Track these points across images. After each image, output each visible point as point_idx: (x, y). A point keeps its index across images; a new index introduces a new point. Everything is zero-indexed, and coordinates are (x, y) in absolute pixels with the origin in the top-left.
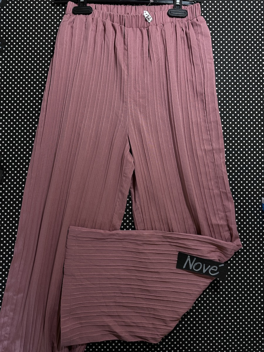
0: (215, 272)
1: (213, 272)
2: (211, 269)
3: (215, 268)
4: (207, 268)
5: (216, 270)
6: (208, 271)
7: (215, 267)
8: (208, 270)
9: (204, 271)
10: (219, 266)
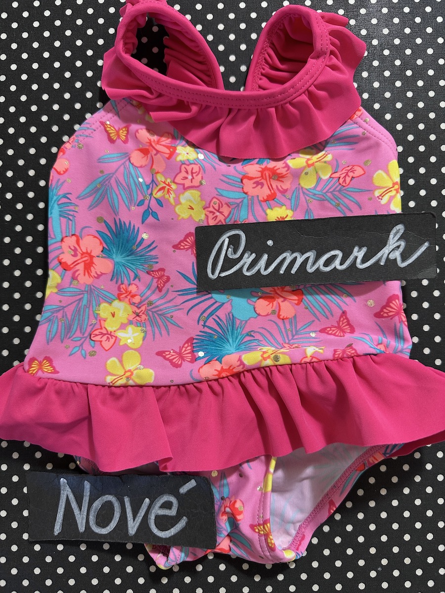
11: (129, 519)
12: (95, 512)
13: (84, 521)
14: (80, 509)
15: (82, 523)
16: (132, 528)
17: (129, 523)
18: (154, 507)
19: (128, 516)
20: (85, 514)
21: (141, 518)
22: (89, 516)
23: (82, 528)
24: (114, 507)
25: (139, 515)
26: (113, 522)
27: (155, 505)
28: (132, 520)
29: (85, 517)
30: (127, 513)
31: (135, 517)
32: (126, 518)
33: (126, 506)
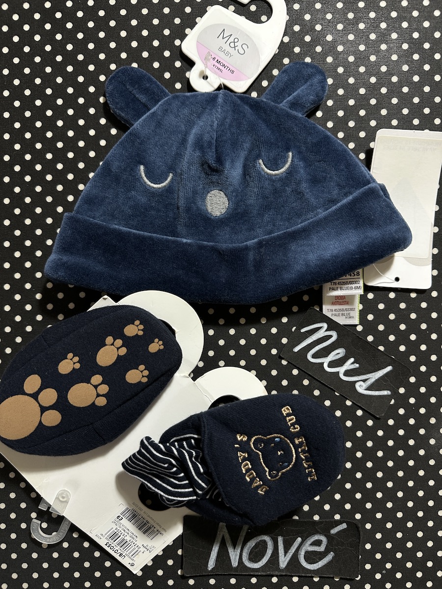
0: (322, 556)
1: (312, 557)
3: (318, 543)
4: (293, 550)
5: (322, 549)
6: (295, 558)
7: (316, 537)
9: (283, 561)
10: (334, 531)
11: (280, 555)
12: (248, 550)
14: (234, 550)
15: (235, 559)
17: (280, 558)
18: (305, 545)
19: (280, 552)
20: (239, 552)
21: (292, 554)
22: (242, 552)
23: (235, 564)
24: (267, 545)
25: (290, 551)
26: (265, 557)
27: (306, 542)
28: (284, 556)
29: (238, 555)
31: (286, 552)
32: (278, 554)
33: (279, 544)
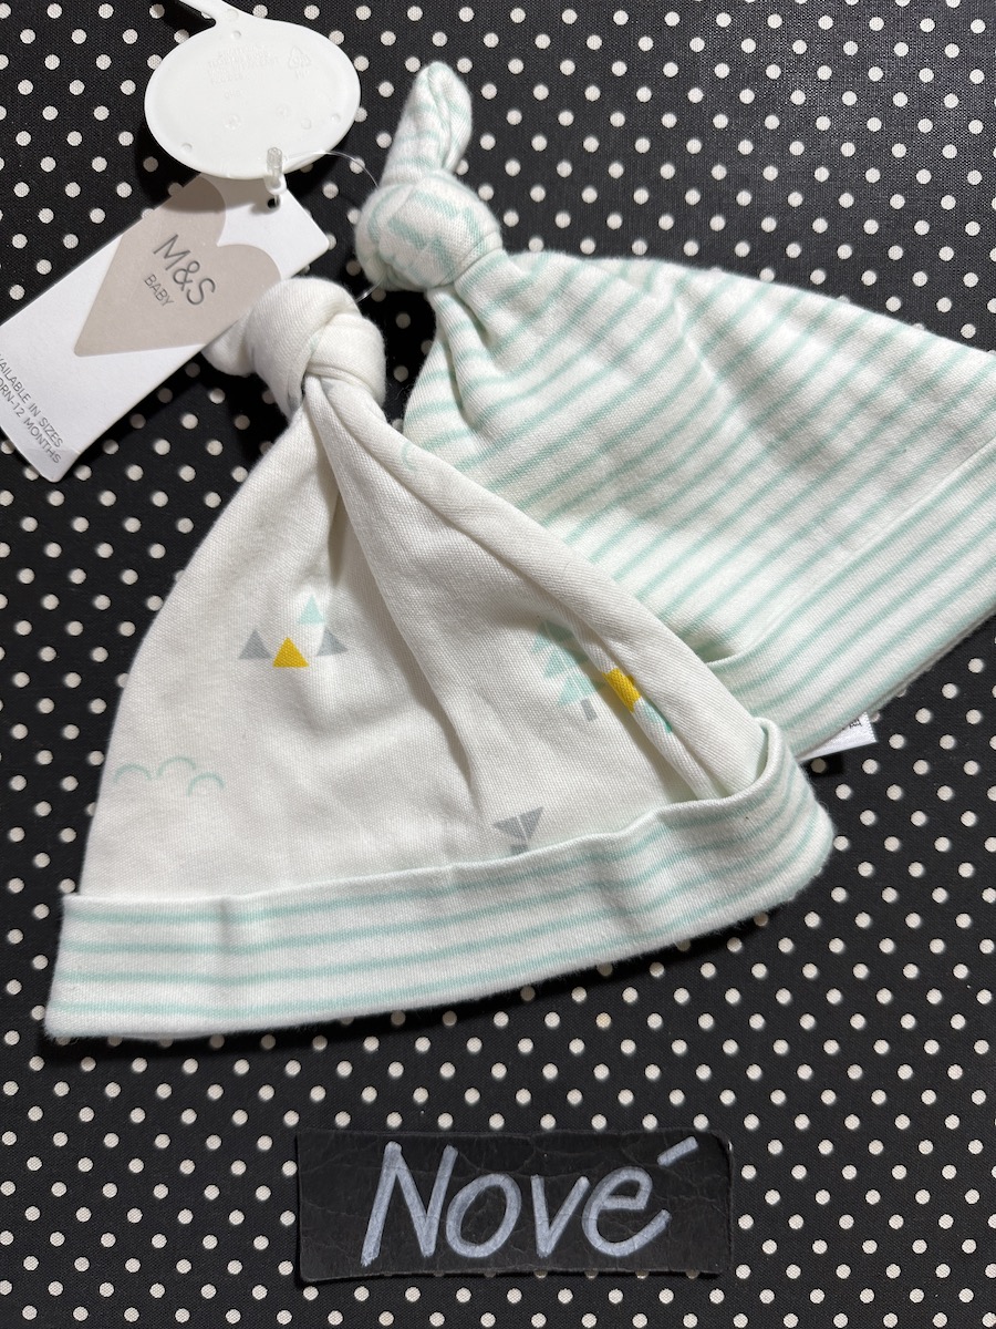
0: (638, 1221)
1: (616, 1225)
2: (604, 1201)
3: (629, 1190)
5: (639, 1203)
6: (575, 1227)
7: (625, 1175)
8: (575, 1224)
9: (547, 1238)
10: (667, 1158)
11: (538, 1222)
12: (459, 1212)
13: (434, 1232)
14: (426, 1207)
15: (428, 1235)
16: (547, 1240)
17: (538, 1229)
18: (597, 1195)
19: (537, 1215)
20: (437, 1215)
21: (566, 1219)
22: (445, 1219)
23: (428, 1247)
24: (505, 1198)
25: (561, 1212)
26: (501, 1230)
27: (600, 1190)
28: (546, 1224)
29: (436, 1223)
30: (536, 1210)
31: (552, 1216)
32: (533, 1219)
33: (534, 1196)
